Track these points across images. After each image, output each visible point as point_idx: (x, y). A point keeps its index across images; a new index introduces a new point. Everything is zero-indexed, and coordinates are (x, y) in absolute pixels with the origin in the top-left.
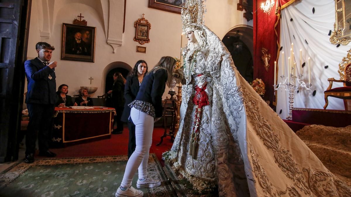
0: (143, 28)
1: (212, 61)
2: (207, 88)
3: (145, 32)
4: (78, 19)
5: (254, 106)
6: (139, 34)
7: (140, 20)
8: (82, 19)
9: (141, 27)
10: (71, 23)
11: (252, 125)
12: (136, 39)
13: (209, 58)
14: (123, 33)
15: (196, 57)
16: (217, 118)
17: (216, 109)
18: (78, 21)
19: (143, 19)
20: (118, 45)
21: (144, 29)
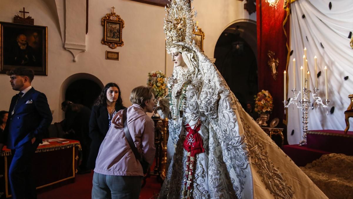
0: (114, 26)
1: (207, 100)
2: (201, 129)
3: (116, 32)
4: (20, 15)
5: (261, 150)
6: (109, 35)
7: (109, 16)
8: (27, 16)
9: (111, 26)
10: (10, 21)
11: (260, 176)
12: (104, 42)
13: (203, 96)
14: (86, 34)
15: (185, 92)
16: (215, 172)
17: (214, 158)
18: (20, 18)
19: (113, 14)
20: (80, 51)
21: (115, 27)
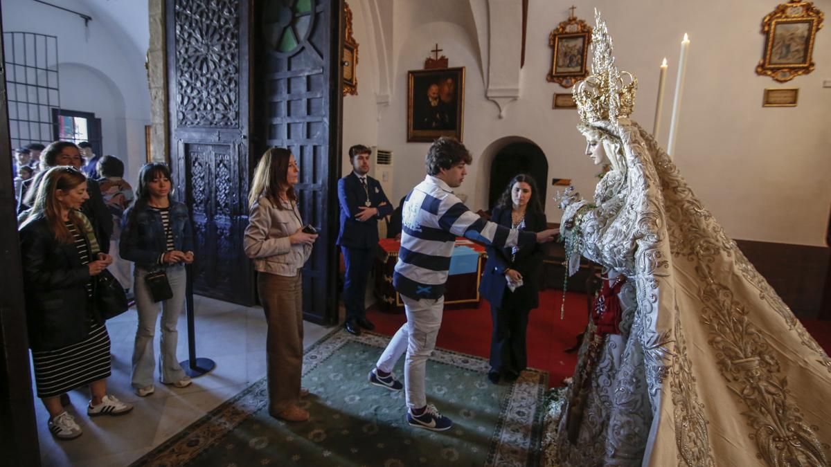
0: (572, 43)
2: (622, 290)
3: (576, 54)
4: (433, 57)
5: (770, 371)
6: (561, 63)
7: (563, 25)
8: (440, 55)
9: (565, 44)
10: (421, 67)
12: (552, 77)
14: (521, 67)
16: (628, 378)
17: (632, 352)
18: (432, 60)
19: (572, 20)
20: (510, 99)
21: (575, 46)
